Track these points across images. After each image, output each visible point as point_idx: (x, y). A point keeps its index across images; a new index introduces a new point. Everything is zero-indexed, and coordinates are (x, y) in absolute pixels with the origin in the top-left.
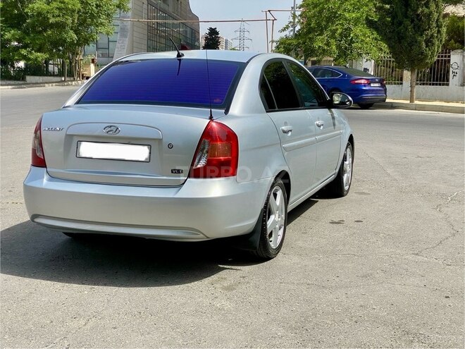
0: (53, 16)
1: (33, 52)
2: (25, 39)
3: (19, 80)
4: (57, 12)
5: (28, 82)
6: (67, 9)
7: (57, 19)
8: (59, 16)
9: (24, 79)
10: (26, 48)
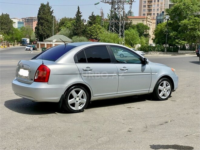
0: (190, 26)
1: (181, 40)
2: (178, 35)
3: (175, 52)
4: (192, 24)
5: (179, 53)
6: (196, 22)
7: (192, 27)
8: (193, 25)
9: (177, 52)
10: (178, 39)
